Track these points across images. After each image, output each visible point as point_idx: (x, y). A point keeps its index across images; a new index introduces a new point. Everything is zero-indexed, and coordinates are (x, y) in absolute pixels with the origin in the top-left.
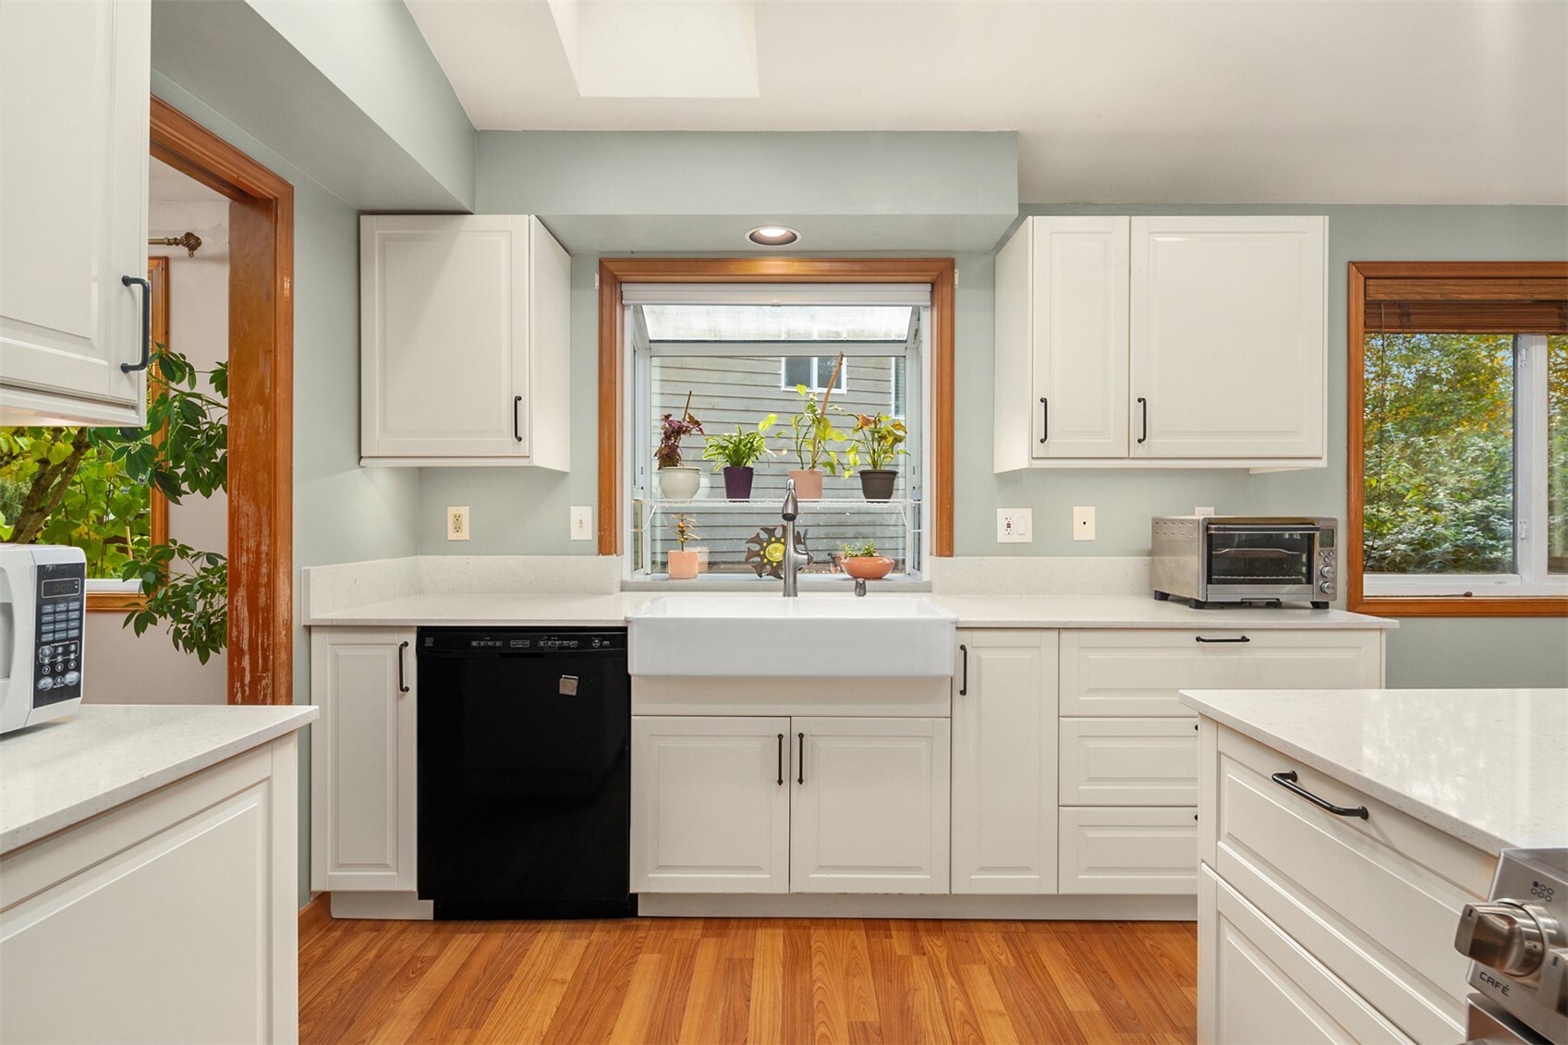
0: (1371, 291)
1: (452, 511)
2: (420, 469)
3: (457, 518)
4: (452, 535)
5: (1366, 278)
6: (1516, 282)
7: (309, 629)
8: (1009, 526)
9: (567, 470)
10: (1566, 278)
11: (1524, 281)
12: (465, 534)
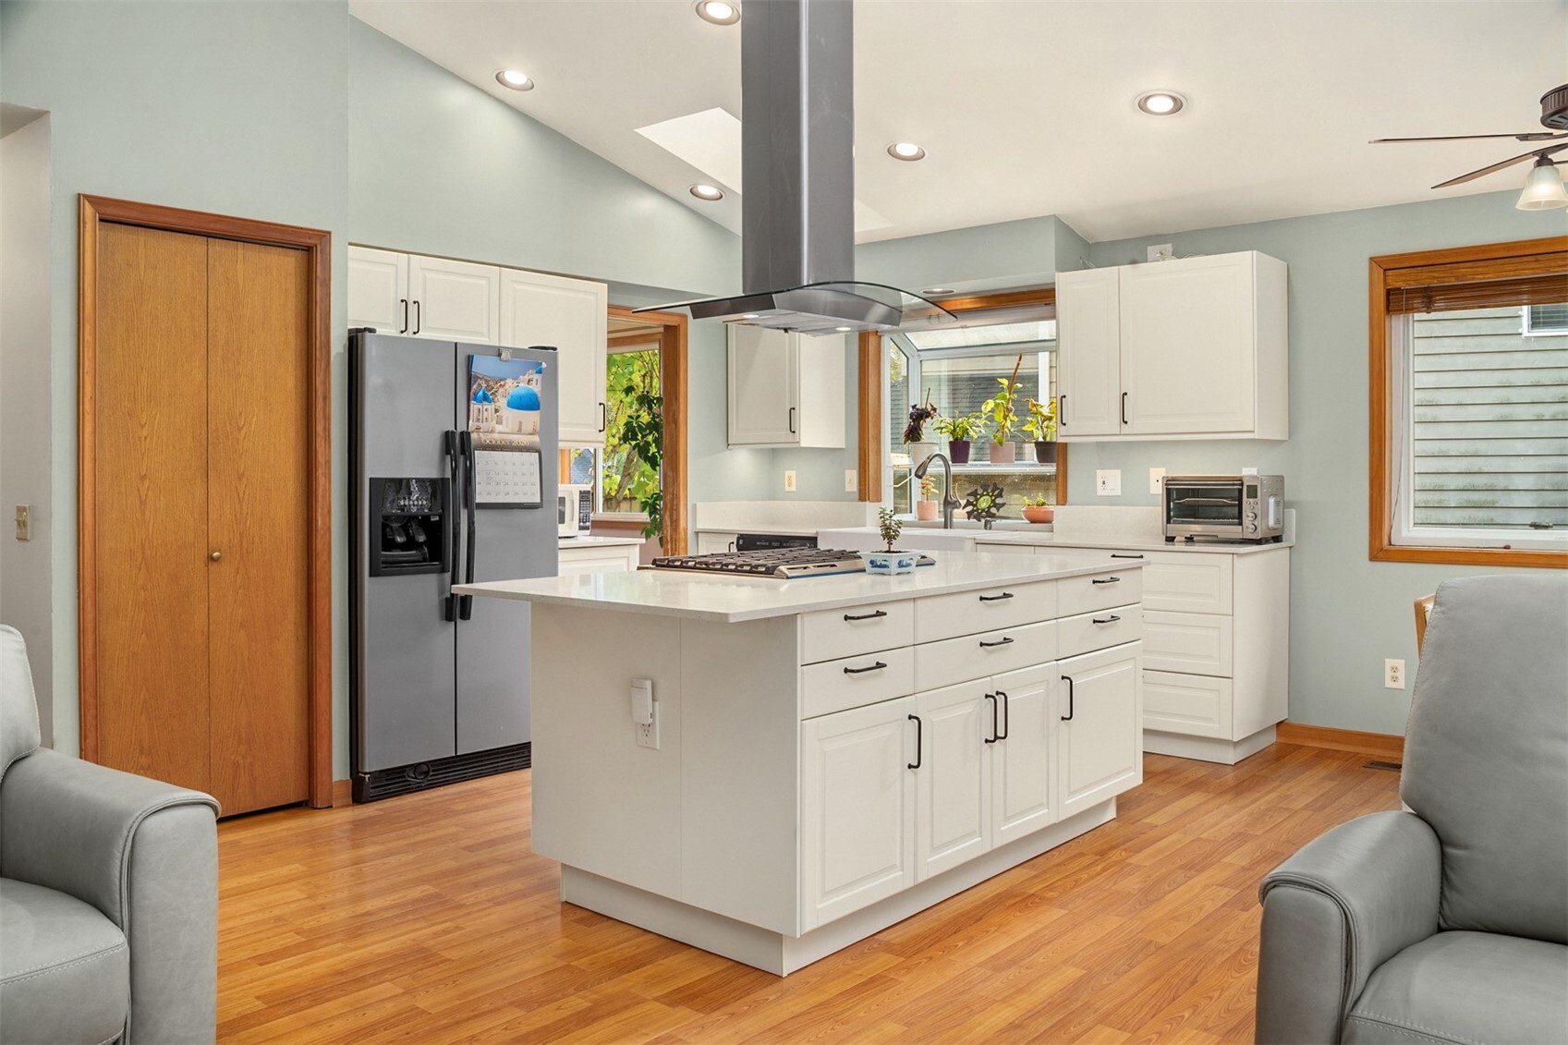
0: (1390, 280)
1: (787, 473)
2: (773, 449)
3: (790, 478)
4: (787, 489)
5: (1385, 270)
6: (1532, 258)
7: (697, 533)
8: (1104, 483)
9: (844, 447)
10: (1566, 251)
11: (1539, 257)
12: (793, 488)
